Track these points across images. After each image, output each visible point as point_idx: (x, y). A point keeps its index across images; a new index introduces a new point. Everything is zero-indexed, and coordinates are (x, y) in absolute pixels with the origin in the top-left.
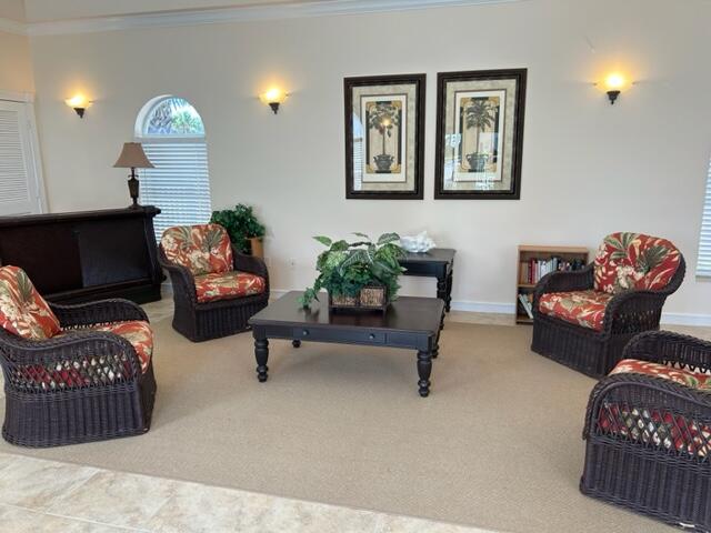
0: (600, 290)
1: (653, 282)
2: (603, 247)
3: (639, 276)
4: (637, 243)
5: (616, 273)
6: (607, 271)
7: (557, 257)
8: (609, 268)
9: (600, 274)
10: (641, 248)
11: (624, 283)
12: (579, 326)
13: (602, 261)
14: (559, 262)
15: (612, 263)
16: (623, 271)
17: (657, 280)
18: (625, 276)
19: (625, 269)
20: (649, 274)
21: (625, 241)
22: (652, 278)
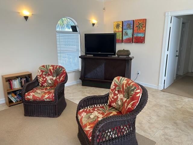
0: (42, 86)
1: (61, 80)
2: (40, 71)
3: (54, 78)
4: (51, 68)
5: (46, 79)
6: (43, 79)
7: (20, 77)
8: (43, 78)
9: (41, 80)
10: (53, 69)
11: (50, 82)
12: (45, 101)
13: (40, 76)
14: (21, 79)
15: (44, 76)
16: (48, 78)
17: (61, 79)
18: (49, 79)
19: (49, 77)
20: (58, 77)
21: (47, 68)
22: (60, 78)
